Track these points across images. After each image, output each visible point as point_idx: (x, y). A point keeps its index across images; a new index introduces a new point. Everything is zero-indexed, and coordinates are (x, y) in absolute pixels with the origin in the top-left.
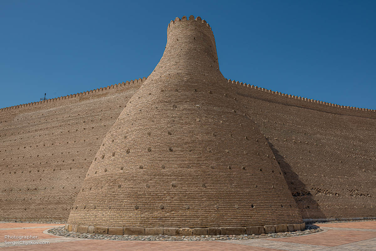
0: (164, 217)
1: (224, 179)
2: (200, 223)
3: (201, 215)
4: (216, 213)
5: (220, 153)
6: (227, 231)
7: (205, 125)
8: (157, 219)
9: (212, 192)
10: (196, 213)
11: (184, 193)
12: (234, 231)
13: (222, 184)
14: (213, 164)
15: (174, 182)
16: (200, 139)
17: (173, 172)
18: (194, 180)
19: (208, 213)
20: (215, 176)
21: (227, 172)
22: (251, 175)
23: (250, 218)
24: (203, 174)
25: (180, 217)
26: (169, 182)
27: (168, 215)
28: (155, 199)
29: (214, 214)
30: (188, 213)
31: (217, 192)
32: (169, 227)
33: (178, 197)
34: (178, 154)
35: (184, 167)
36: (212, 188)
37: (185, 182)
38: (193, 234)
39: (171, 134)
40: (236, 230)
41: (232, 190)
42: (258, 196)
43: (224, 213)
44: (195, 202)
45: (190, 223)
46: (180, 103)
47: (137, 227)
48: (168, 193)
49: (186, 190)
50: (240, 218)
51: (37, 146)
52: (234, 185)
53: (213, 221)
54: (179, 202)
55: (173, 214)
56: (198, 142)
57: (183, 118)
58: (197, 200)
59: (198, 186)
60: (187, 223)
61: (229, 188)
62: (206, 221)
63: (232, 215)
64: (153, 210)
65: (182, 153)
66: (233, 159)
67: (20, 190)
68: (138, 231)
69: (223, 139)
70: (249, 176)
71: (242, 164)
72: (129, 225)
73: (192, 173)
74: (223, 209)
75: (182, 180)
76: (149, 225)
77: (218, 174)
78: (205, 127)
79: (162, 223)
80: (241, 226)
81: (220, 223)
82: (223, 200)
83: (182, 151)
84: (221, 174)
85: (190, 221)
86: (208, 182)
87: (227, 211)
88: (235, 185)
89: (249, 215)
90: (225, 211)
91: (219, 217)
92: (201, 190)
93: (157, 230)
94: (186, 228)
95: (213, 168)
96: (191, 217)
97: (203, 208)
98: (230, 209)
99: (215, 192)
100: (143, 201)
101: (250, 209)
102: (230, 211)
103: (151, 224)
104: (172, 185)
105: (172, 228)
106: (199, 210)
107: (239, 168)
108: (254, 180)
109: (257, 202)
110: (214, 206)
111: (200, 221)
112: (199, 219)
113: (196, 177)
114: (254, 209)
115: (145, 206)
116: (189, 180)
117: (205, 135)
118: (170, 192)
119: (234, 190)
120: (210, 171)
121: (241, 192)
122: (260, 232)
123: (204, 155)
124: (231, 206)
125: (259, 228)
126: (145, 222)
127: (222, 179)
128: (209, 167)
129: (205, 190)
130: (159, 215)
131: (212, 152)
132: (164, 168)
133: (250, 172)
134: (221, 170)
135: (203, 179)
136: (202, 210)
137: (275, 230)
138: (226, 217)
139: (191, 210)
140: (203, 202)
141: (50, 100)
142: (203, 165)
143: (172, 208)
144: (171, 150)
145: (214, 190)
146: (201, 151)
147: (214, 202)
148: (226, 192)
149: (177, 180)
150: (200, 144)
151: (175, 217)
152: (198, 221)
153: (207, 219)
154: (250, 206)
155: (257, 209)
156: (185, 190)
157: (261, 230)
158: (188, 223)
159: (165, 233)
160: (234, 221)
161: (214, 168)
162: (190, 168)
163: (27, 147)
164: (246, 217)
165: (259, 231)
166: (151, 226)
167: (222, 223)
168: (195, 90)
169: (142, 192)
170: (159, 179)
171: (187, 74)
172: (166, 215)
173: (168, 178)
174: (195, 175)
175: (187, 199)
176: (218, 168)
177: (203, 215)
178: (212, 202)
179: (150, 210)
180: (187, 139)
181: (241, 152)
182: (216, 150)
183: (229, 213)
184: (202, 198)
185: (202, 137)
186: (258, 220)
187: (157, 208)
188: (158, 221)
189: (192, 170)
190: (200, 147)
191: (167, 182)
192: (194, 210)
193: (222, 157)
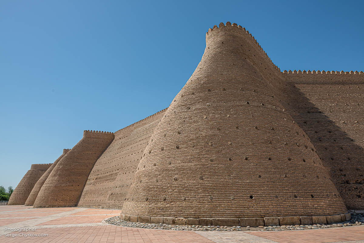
0: (165, 208)
1: (222, 171)
2: (194, 213)
3: (195, 206)
4: (209, 205)
5: (222, 146)
6: (219, 222)
7: (211, 121)
8: (160, 210)
9: (208, 184)
10: (191, 204)
11: (183, 186)
12: (226, 222)
13: (220, 175)
14: (213, 157)
15: (176, 176)
16: (204, 134)
17: (176, 167)
18: (193, 173)
19: (202, 204)
20: (213, 168)
21: (226, 163)
22: (254, 165)
23: (246, 210)
24: (202, 167)
25: (177, 208)
26: (172, 176)
27: (168, 205)
28: (160, 192)
29: (207, 205)
30: (184, 204)
31: (213, 183)
32: (168, 217)
33: (178, 190)
34: (183, 151)
35: (186, 162)
36: (208, 181)
37: (186, 175)
38: (186, 224)
39: (180, 133)
40: (228, 221)
41: (230, 181)
42: (260, 186)
43: (217, 204)
44: (191, 194)
45: (185, 213)
46: (193, 104)
47: (146, 216)
48: (171, 186)
49: (186, 182)
50: (234, 210)
51: (138, 152)
52: (232, 177)
53: (206, 212)
54: (178, 194)
55: (172, 204)
56: (201, 138)
57: (192, 118)
58: (193, 192)
59: (195, 179)
60: (182, 213)
61: (227, 180)
62: (199, 212)
63: (226, 206)
64: (157, 201)
65: (186, 150)
66: (236, 150)
67: (127, 186)
68: (146, 220)
69: (227, 132)
70: (253, 166)
71: (245, 154)
72: (141, 214)
73: (192, 167)
74: (216, 201)
75: (183, 174)
76: (154, 214)
77: (216, 166)
78: (211, 123)
79: (163, 213)
80: (235, 218)
81: (213, 214)
82: (219, 192)
83: (186, 148)
84: (220, 166)
85: (185, 212)
86: (206, 174)
87: (221, 202)
88: (234, 177)
89: (246, 206)
90: (219, 203)
91: (212, 208)
92: (198, 182)
93: (159, 219)
94: (181, 218)
95: (212, 161)
96: (187, 208)
97: (197, 199)
98: (224, 200)
99: (211, 183)
100: (152, 193)
101: (248, 200)
102: (224, 202)
103: (155, 214)
104: (175, 179)
105: (170, 218)
106: (194, 201)
107: (241, 159)
108: (258, 170)
109: (258, 193)
110: (209, 197)
111: (193, 212)
112: (193, 210)
113: (195, 170)
114: (253, 200)
115: (153, 198)
116: (189, 174)
117: (209, 130)
118: (172, 185)
119: (232, 181)
120: (209, 164)
121: (240, 183)
122: (258, 224)
123: (206, 149)
124: (226, 197)
125: (256, 220)
126: (151, 211)
127: (220, 171)
128: (208, 160)
129: (202, 182)
130: (161, 206)
131: (213, 146)
132: (170, 164)
133: (253, 162)
134: (221, 162)
135: (201, 172)
136: (196, 201)
137: (279, 223)
138: (220, 208)
139: (187, 201)
140: (199, 194)
141: (151, 116)
142: (202, 159)
143: (172, 200)
144: (178, 148)
145: (211, 182)
146: (203, 145)
147: (209, 194)
148: (223, 183)
149: (179, 174)
150: (203, 140)
151: (173, 208)
152: (192, 211)
153: (200, 210)
154: (248, 197)
155: (256, 200)
156: (184, 183)
157: (258, 222)
158: (184, 213)
159: (164, 222)
160: (228, 212)
161: (214, 161)
162: (191, 162)
163: (133, 154)
164: (242, 208)
165: (256, 223)
166: (155, 215)
167: (215, 214)
168: (209, 90)
169: (152, 186)
170: (166, 174)
171: (206, 77)
172: (167, 206)
173: (172, 173)
174: (194, 169)
175: (185, 191)
176: (217, 161)
177: (197, 206)
178: (206, 194)
179: (156, 201)
180: (193, 136)
181: (246, 142)
182: (218, 143)
183: (222, 204)
184: (198, 190)
185: (206, 133)
186: (257, 212)
187: (161, 200)
188: (161, 211)
189: (192, 164)
190: (202, 143)
191: (171, 176)
192: (189, 201)
193: (223, 150)
